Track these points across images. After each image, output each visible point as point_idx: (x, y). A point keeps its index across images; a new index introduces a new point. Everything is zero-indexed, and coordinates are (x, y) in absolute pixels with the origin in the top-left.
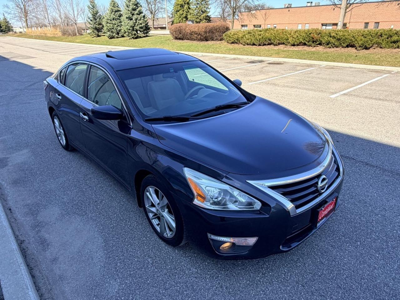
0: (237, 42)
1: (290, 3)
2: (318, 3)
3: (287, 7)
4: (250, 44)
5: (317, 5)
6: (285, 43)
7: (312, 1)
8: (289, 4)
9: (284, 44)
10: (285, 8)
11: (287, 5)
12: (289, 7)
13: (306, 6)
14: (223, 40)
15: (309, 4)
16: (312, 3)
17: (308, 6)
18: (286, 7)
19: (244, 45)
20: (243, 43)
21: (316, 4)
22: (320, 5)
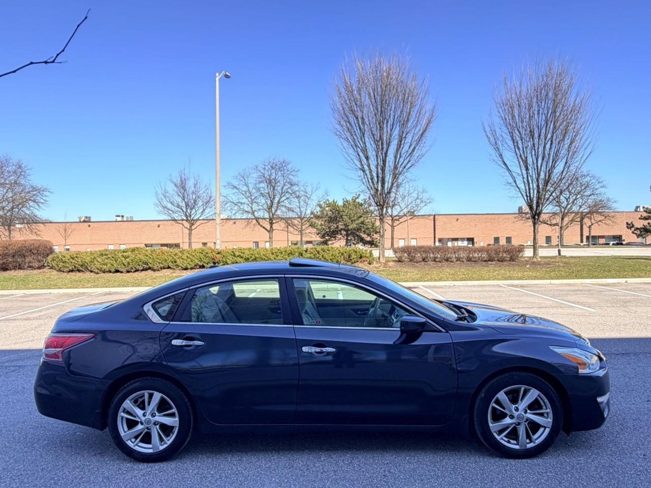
0: (81, 269)
1: (88, 216)
2: (130, 217)
3: (84, 221)
4: (110, 272)
5: (129, 220)
6: (171, 267)
7: (123, 214)
8: (86, 217)
9: (169, 268)
10: (80, 222)
11: (84, 218)
12: (87, 221)
13: (115, 220)
14: (44, 268)
15: (119, 219)
16: (123, 216)
17: (118, 220)
18: (82, 221)
19: (98, 273)
20: (96, 271)
21: (127, 218)
22: (134, 220)
